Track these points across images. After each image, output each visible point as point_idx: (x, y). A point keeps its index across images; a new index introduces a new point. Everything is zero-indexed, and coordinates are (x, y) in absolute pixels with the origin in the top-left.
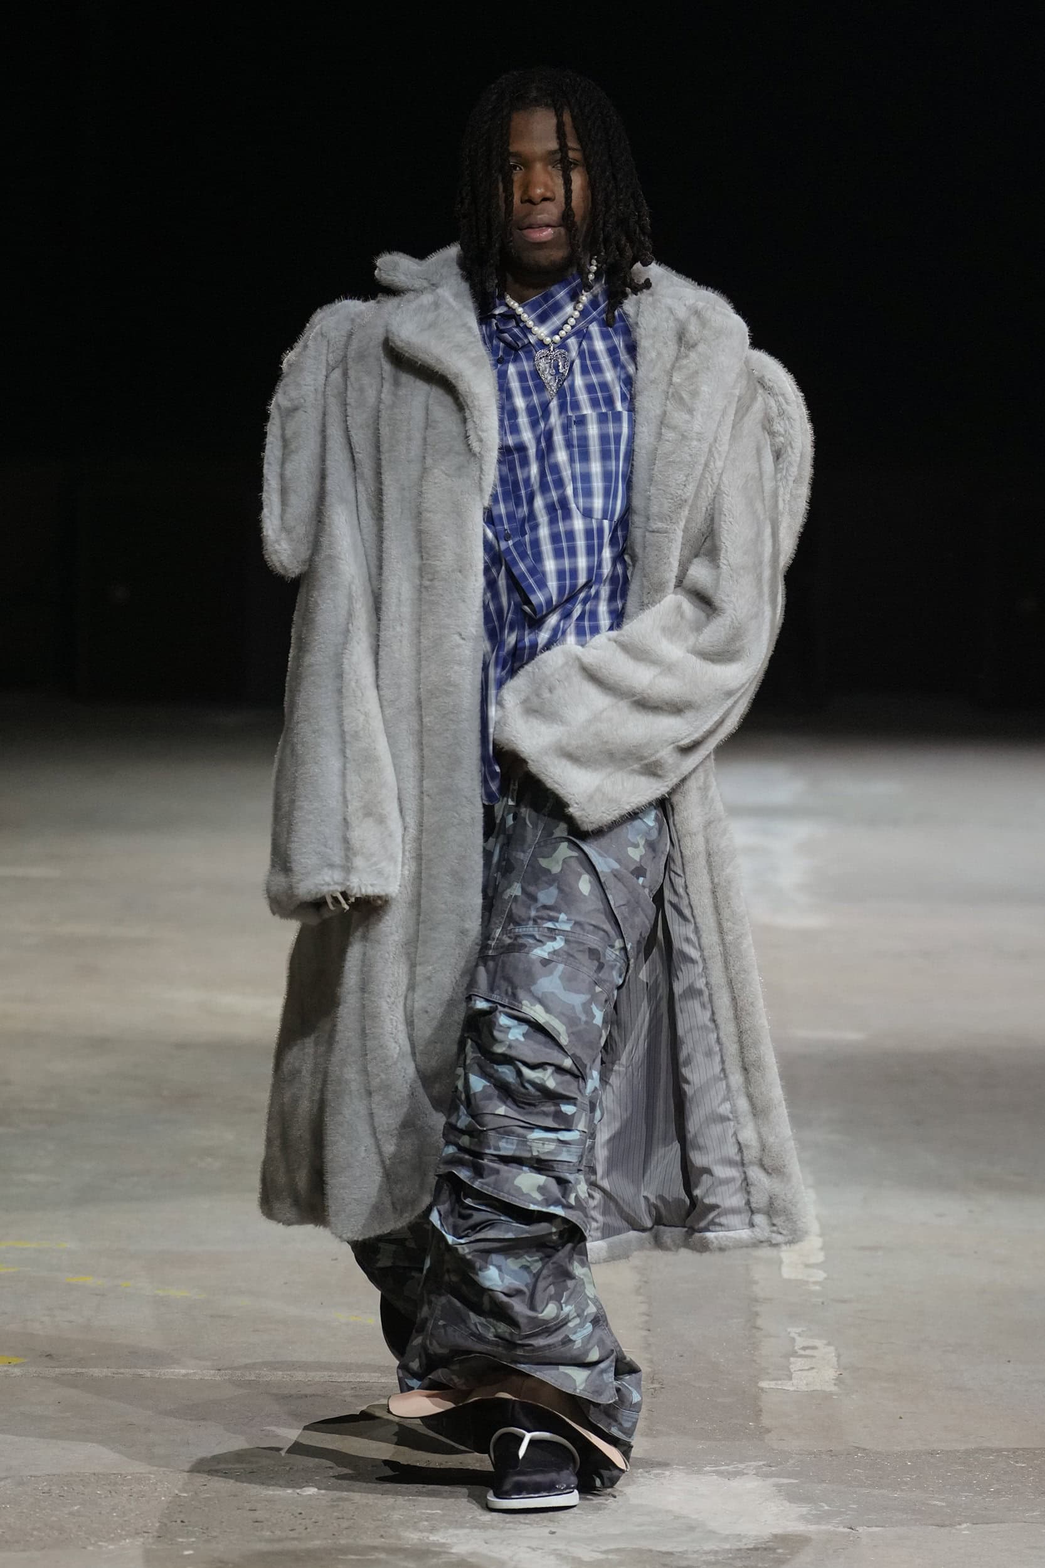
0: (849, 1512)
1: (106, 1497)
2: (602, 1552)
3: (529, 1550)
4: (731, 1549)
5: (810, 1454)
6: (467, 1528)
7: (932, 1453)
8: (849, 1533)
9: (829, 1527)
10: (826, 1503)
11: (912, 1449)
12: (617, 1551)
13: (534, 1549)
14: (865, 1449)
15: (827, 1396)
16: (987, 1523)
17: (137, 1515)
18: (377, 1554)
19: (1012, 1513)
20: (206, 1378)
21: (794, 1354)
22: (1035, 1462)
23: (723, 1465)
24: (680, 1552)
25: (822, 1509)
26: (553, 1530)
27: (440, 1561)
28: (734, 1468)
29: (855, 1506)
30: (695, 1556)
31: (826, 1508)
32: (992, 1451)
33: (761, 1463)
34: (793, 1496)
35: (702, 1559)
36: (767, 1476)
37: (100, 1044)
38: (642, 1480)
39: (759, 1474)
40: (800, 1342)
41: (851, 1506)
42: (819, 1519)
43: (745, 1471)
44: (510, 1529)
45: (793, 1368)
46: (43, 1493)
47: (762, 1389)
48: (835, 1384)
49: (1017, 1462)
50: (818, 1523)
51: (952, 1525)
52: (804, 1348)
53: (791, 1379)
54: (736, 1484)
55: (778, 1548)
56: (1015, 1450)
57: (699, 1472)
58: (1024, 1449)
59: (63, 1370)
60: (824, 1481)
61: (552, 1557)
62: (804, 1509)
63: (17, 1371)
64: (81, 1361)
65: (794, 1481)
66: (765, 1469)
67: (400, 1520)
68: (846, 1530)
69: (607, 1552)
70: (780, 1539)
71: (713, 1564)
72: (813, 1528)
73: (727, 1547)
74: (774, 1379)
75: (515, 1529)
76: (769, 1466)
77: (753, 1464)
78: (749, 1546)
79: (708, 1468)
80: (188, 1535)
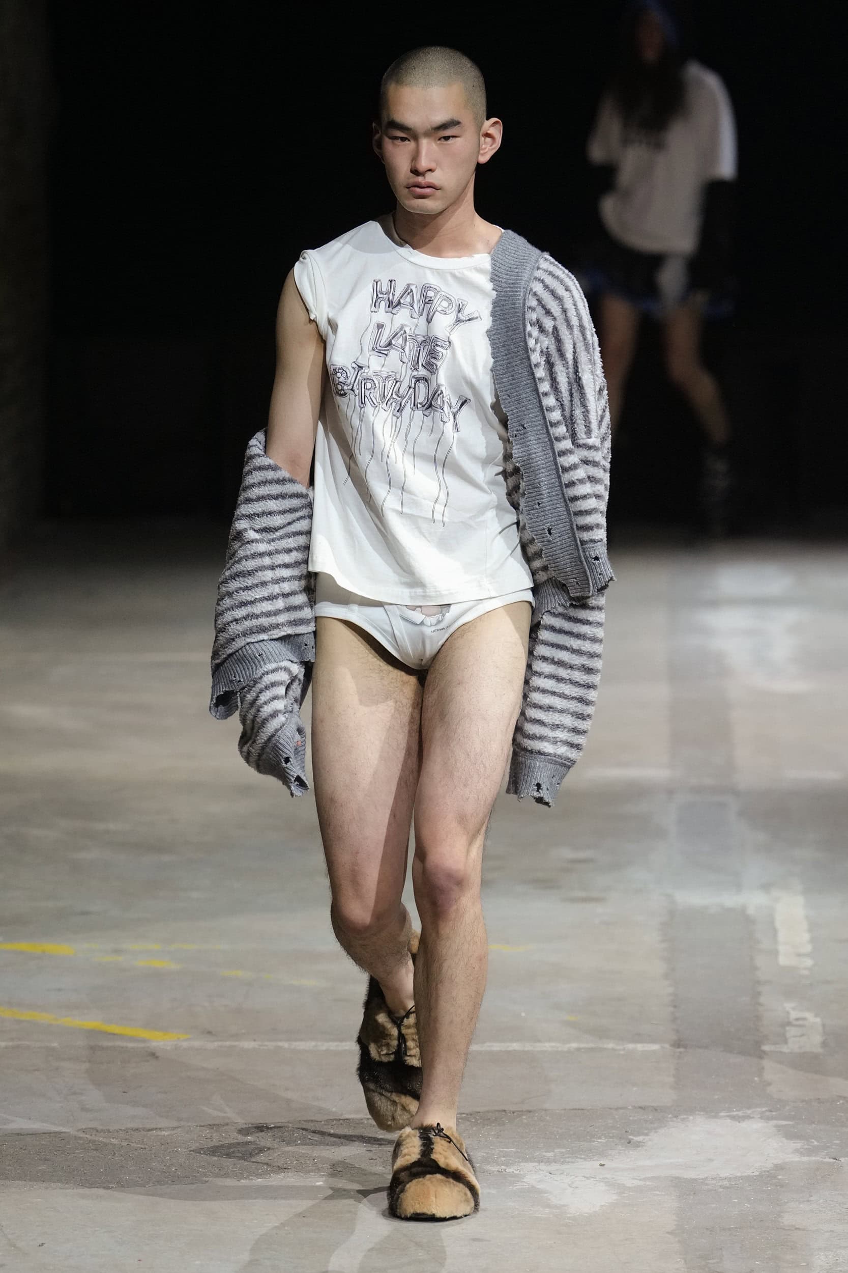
0: (834, 1147)
2: (640, 1180)
3: (584, 1179)
4: (741, 1177)
5: (803, 1101)
6: (535, 1162)
8: (834, 1163)
9: (818, 1158)
10: (815, 1140)
12: (652, 1179)
13: (588, 1178)
14: (845, 1098)
15: (816, 1057)
17: (279, 1155)
20: (332, 1048)
21: (789, 1024)
23: (734, 1111)
24: (702, 1179)
25: (813, 1144)
26: (603, 1162)
27: (515, 1188)
28: (744, 1113)
29: (838, 1142)
30: (714, 1182)
31: (816, 1143)
33: (764, 1109)
34: (790, 1135)
35: (720, 1184)
36: (769, 1119)
38: (671, 1123)
39: (763, 1117)
40: (793, 1015)
41: (835, 1142)
42: (811, 1152)
43: (752, 1116)
44: (569, 1162)
45: (788, 1035)
46: (206, 1139)
47: (764, 1052)
48: (821, 1048)
50: (809, 1155)
52: (797, 1019)
53: (786, 1042)
54: (745, 1125)
55: (778, 1175)
57: (716, 1117)
59: (220, 1043)
60: (813, 1123)
61: (602, 1184)
62: (798, 1144)
63: (185, 1044)
64: (236, 1036)
65: (791, 1123)
66: (768, 1114)
67: (483, 1157)
68: (832, 1160)
69: (645, 1179)
70: (779, 1168)
71: (728, 1188)
72: (805, 1159)
73: (739, 1174)
74: (775, 1043)
75: (572, 1162)
76: (771, 1111)
77: (759, 1109)
78: (757, 1173)
79: (722, 1114)
80: (319, 1170)
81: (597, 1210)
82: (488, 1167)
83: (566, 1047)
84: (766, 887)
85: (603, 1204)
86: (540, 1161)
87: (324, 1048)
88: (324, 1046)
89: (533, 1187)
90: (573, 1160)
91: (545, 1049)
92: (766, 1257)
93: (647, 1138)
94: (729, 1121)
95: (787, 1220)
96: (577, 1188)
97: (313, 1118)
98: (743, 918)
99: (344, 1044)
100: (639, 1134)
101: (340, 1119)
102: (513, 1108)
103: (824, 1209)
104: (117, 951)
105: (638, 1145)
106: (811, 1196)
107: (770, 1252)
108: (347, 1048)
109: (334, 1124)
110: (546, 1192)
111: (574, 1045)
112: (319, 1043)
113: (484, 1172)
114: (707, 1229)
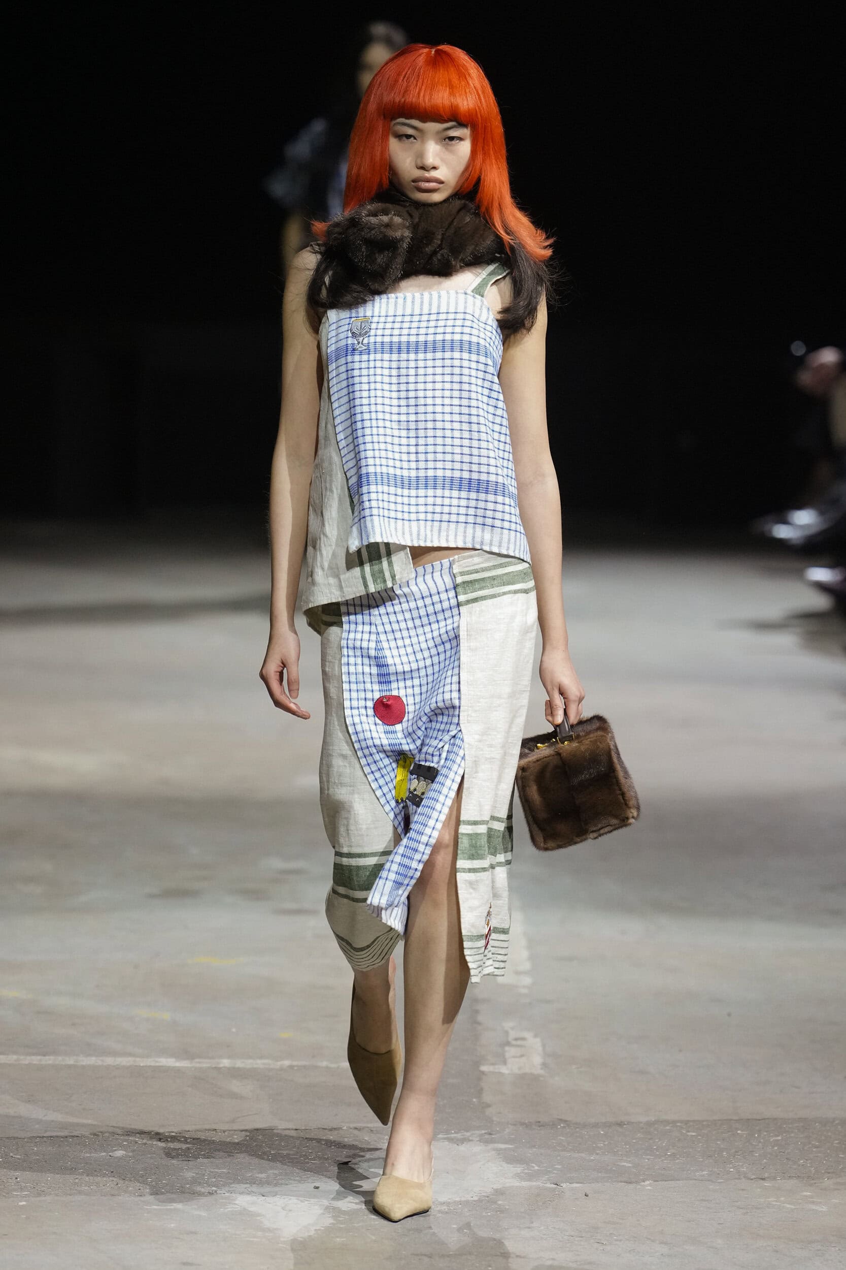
0: (555, 1172)
2: (356, 1204)
4: (460, 1201)
5: (522, 1124)
6: (247, 1183)
7: (621, 1124)
8: (555, 1189)
9: (539, 1184)
10: (536, 1164)
11: (604, 1121)
13: (302, 1202)
14: (566, 1121)
15: (535, 1078)
16: (666, 1181)
18: (175, 1205)
19: (685, 1172)
20: (34, 1062)
21: (508, 1044)
22: (703, 1131)
23: (452, 1133)
25: (533, 1169)
26: (317, 1184)
27: (226, 1210)
28: (462, 1135)
29: (559, 1167)
31: (536, 1168)
32: (667, 1122)
33: (483, 1132)
34: (510, 1159)
35: (439, 1209)
36: (487, 1142)
39: (482, 1140)
40: (513, 1034)
41: (557, 1167)
42: (530, 1177)
43: (471, 1138)
44: (282, 1184)
45: (507, 1055)
47: (483, 1073)
48: (542, 1069)
49: (689, 1132)
50: (529, 1180)
51: (637, 1182)
52: (516, 1039)
53: (505, 1062)
54: (463, 1148)
55: (498, 1201)
56: (687, 1122)
58: (694, 1121)
60: (534, 1146)
61: (316, 1207)
62: (519, 1169)
65: (511, 1146)
66: (487, 1136)
67: (193, 1177)
68: (553, 1186)
70: (499, 1192)
72: (525, 1184)
73: (458, 1199)
74: (493, 1064)
75: (285, 1184)
76: (490, 1134)
77: (477, 1132)
78: (475, 1198)
79: (440, 1136)
80: (22, 1189)
81: (312, 1233)
82: (199, 1189)
83: (279, 1064)
85: (317, 1228)
86: (253, 1181)
87: (27, 1062)
88: (27, 1060)
89: (245, 1209)
90: (287, 1182)
91: (255, 1066)
93: (363, 1160)
94: (447, 1143)
95: (509, 1246)
96: (290, 1211)
97: (16, 1135)
99: (47, 1057)
101: (43, 1137)
102: (226, 1127)
103: (545, 1237)
106: (532, 1223)
108: (50, 1062)
109: (38, 1142)
110: (259, 1215)
111: (287, 1063)
112: (22, 1057)
113: (194, 1194)
114: (425, 1255)
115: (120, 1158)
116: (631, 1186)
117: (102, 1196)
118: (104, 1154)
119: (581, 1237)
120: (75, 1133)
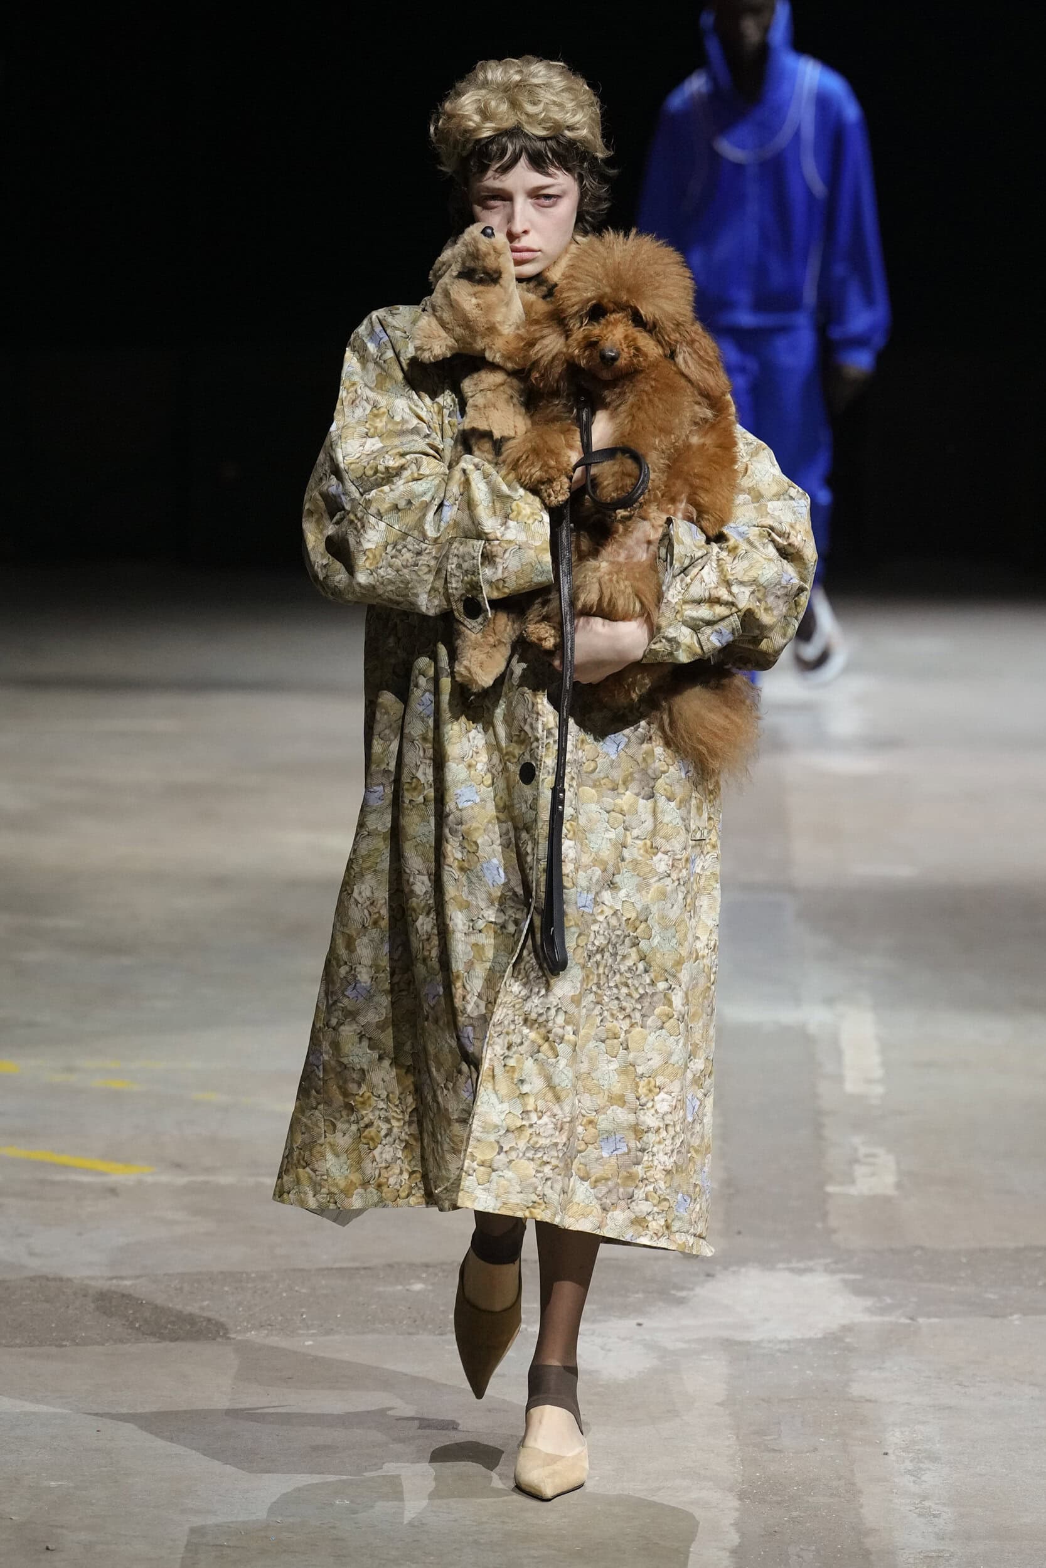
0: (910, 1305)
1: (233, 1293)
2: (685, 1342)
3: (618, 1340)
4: (802, 1339)
5: (874, 1251)
7: (985, 1251)
8: (909, 1325)
9: (893, 1318)
10: (889, 1297)
11: (967, 1247)
12: (698, 1340)
13: (623, 1340)
14: (923, 1248)
15: (887, 1200)
16: (1038, 1314)
17: (260, 1309)
21: (856, 1161)
23: (794, 1262)
24: (757, 1342)
25: (886, 1302)
26: (640, 1321)
28: (805, 1264)
29: (915, 1299)
30: (770, 1345)
31: (889, 1301)
32: (1038, 1249)
34: (857, 1290)
35: (778, 1347)
36: (833, 1272)
37: (220, 882)
38: (719, 1276)
39: (828, 1270)
40: (863, 1150)
41: (912, 1299)
42: (884, 1310)
43: (814, 1268)
45: (856, 1174)
47: (829, 1195)
48: (895, 1190)
50: (881, 1315)
51: (1004, 1316)
52: (867, 1156)
53: (853, 1182)
54: (807, 1279)
55: (846, 1338)
57: (772, 1268)
59: (193, 1178)
60: (886, 1276)
61: (639, 1346)
62: (869, 1302)
63: (150, 1179)
64: (208, 1170)
65: (860, 1277)
66: (833, 1266)
68: (908, 1321)
69: (688, 1342)
70: (847, 1329)
71: (787, 1352)
72: (877, 1319)
73: (799, 1337)
74: (840, 1184)
75: (605, 1321)
76: (836, 1263)
77: (823, 1261)
78: (820, 1336)
79: (781, 1266)
80: (308, 1328)
81: (634, 1375)
84: (830, 1001)
85: (641, 1370)
90: (606, 1319)
92: (832, 1432)
93: (691, 1293)
94: (787, 1275)
95: (856, 1390)
96: (609, 1351)
97: (302, 1267)
98: (802, 1037)
100: (682, 1289)
101: (332, 1269)
103: (899, 1378)
104: (70, 1070)
105: (681, 1301)
106: (884, 1362)
107: (836, 1428)
109: (326, 1274)
114: (763, 1400)
115: (419, 1292)
116: (997, 1321)
117: (398, 1334)
118: (400, 1287)
119: (940, 1378)
120: (367, 1265)
